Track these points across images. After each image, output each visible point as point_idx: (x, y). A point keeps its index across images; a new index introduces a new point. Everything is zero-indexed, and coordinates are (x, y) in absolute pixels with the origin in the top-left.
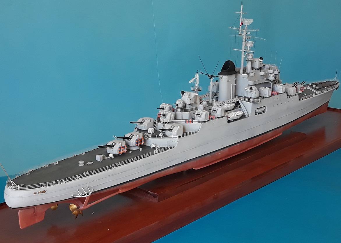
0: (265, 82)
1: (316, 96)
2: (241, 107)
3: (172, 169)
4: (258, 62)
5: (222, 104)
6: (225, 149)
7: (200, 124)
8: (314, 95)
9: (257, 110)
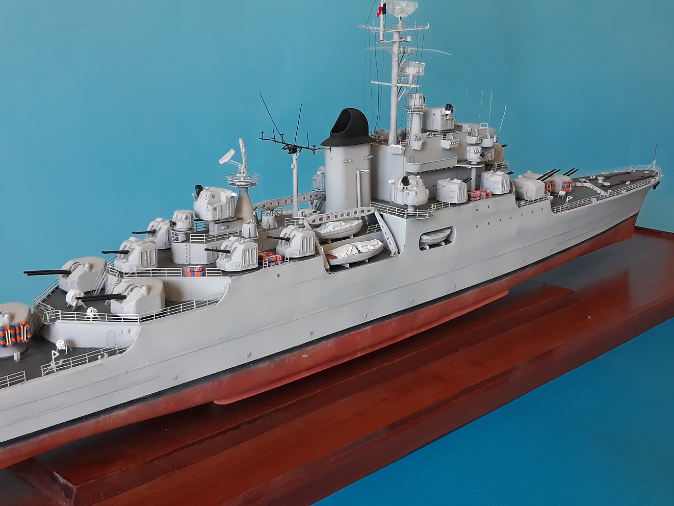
0: (455, 166)
1: (600, 201)
2: (379, 229)
3: (123, 412)
4: (438, 117)
5: (320, 222)
6: (324, 342)
7: (227, 280)
8: (594, 200)
9: (424, 237)
